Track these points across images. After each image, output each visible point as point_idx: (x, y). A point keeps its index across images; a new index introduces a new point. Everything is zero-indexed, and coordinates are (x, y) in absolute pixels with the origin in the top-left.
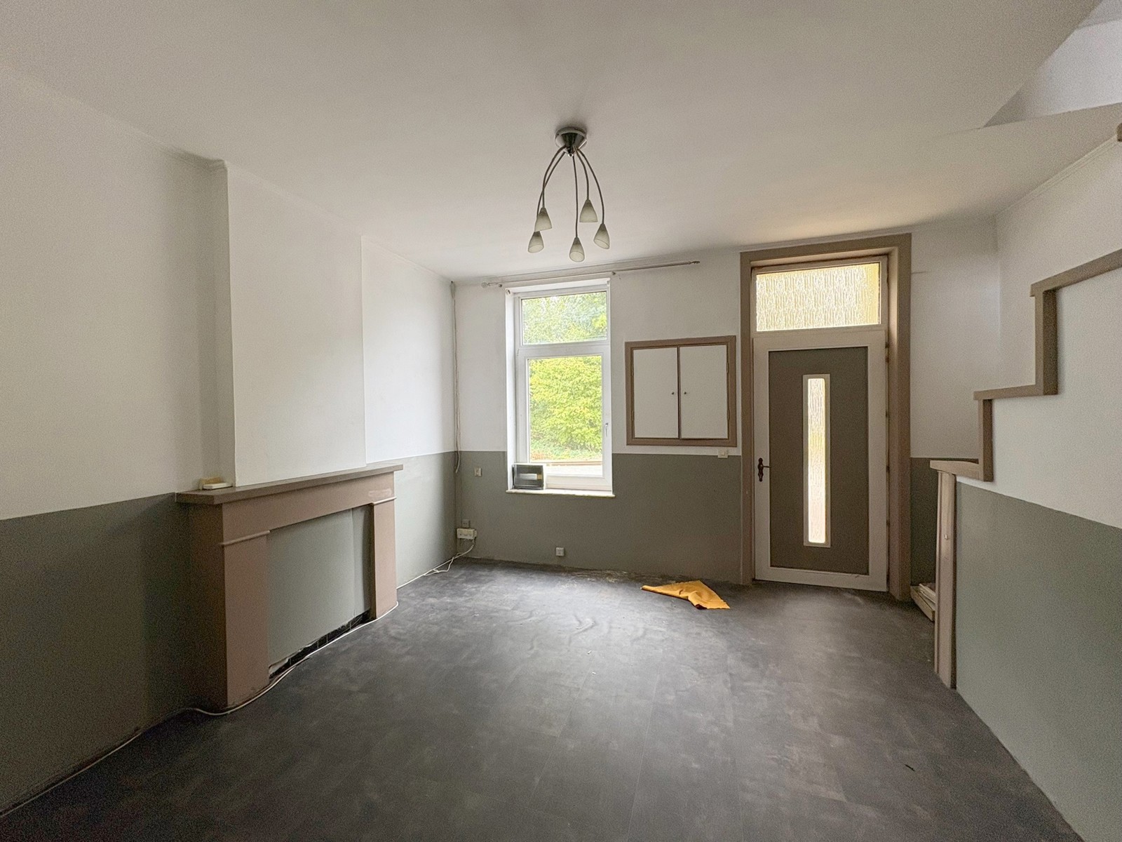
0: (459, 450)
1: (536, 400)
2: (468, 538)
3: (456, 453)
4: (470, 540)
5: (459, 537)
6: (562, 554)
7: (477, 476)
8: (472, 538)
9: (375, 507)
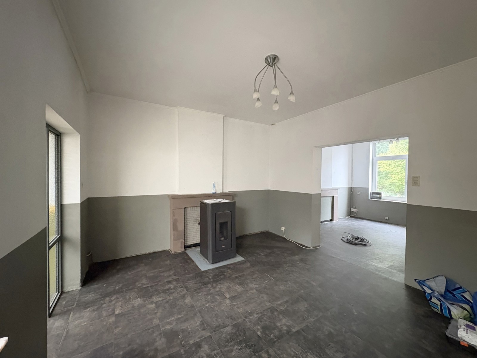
0: (353, 186)
1: (382, 171)
2: (355, 211)
3: (352, 187)
4: (356, 212)
5: (352, 211)
6: (387, 219)
7: (358, 194)
8: (356, 211)
9: (334, 197)
